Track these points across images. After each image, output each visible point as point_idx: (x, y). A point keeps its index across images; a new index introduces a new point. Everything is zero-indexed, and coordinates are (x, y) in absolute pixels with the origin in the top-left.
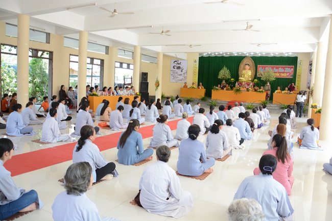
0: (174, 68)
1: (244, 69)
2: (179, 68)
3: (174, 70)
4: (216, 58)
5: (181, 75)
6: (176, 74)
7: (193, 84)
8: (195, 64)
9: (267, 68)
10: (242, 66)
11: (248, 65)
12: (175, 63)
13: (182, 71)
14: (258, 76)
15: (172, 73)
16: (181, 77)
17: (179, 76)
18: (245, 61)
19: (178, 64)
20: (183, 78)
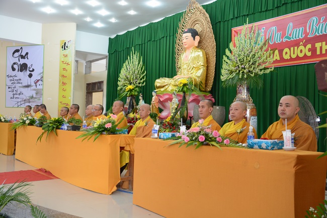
0: (14, 69)
2: (24, 67)
3: (14, 73)
5: (28, 86)
6: (18, 86)
8: (65, 52)
12: (17, 54)
13: (30, 76)
15: (9, 83)
16: (28, 93)
17: (24, 90)
19: (23, 57)
20: (34, 93)
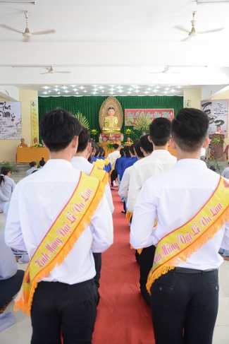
1: (108, 115)
2: (7, 115)
4: (62, 100)
5: (11, 126)
6: (3, 126)
7: (35, 140)
8: (34, 108)
9: (138, 113)
10: (103, 111)
11: (113, 108)
13: (13, 120)
14: (126, 124)
16: (12, 131)
17: (9, 129)
18: (107, 104)
19: (6, 108)
20: (16, 131)
